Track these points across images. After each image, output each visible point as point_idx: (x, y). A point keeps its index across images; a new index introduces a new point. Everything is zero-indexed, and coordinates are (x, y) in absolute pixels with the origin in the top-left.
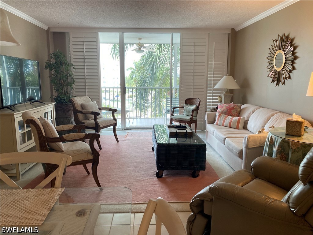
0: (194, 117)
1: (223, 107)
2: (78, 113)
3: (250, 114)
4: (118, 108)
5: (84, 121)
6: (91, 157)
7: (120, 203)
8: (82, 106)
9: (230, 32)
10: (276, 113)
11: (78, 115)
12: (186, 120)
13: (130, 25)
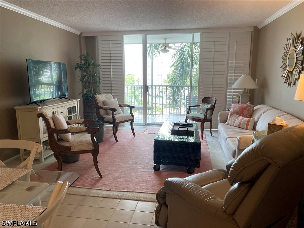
0: (207, 116)
1: (236, 107)
2: (99, 109)
3: (261, 115)
4: (135, 105)
5: (105, 116)
6: (91, 148)
7: (112, 190)
8: (104, 103)
9: (253, 30)
10: (283, 115)
11: (100, 111)
12: (200, 119)
13: (150, 27)
